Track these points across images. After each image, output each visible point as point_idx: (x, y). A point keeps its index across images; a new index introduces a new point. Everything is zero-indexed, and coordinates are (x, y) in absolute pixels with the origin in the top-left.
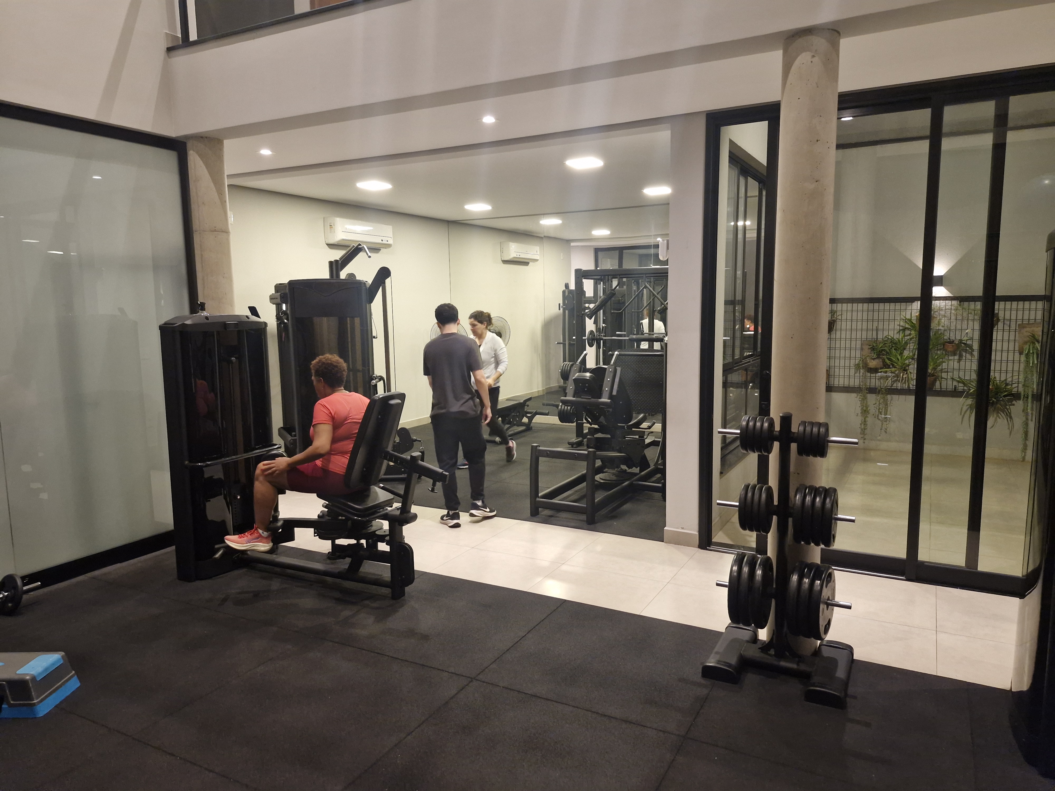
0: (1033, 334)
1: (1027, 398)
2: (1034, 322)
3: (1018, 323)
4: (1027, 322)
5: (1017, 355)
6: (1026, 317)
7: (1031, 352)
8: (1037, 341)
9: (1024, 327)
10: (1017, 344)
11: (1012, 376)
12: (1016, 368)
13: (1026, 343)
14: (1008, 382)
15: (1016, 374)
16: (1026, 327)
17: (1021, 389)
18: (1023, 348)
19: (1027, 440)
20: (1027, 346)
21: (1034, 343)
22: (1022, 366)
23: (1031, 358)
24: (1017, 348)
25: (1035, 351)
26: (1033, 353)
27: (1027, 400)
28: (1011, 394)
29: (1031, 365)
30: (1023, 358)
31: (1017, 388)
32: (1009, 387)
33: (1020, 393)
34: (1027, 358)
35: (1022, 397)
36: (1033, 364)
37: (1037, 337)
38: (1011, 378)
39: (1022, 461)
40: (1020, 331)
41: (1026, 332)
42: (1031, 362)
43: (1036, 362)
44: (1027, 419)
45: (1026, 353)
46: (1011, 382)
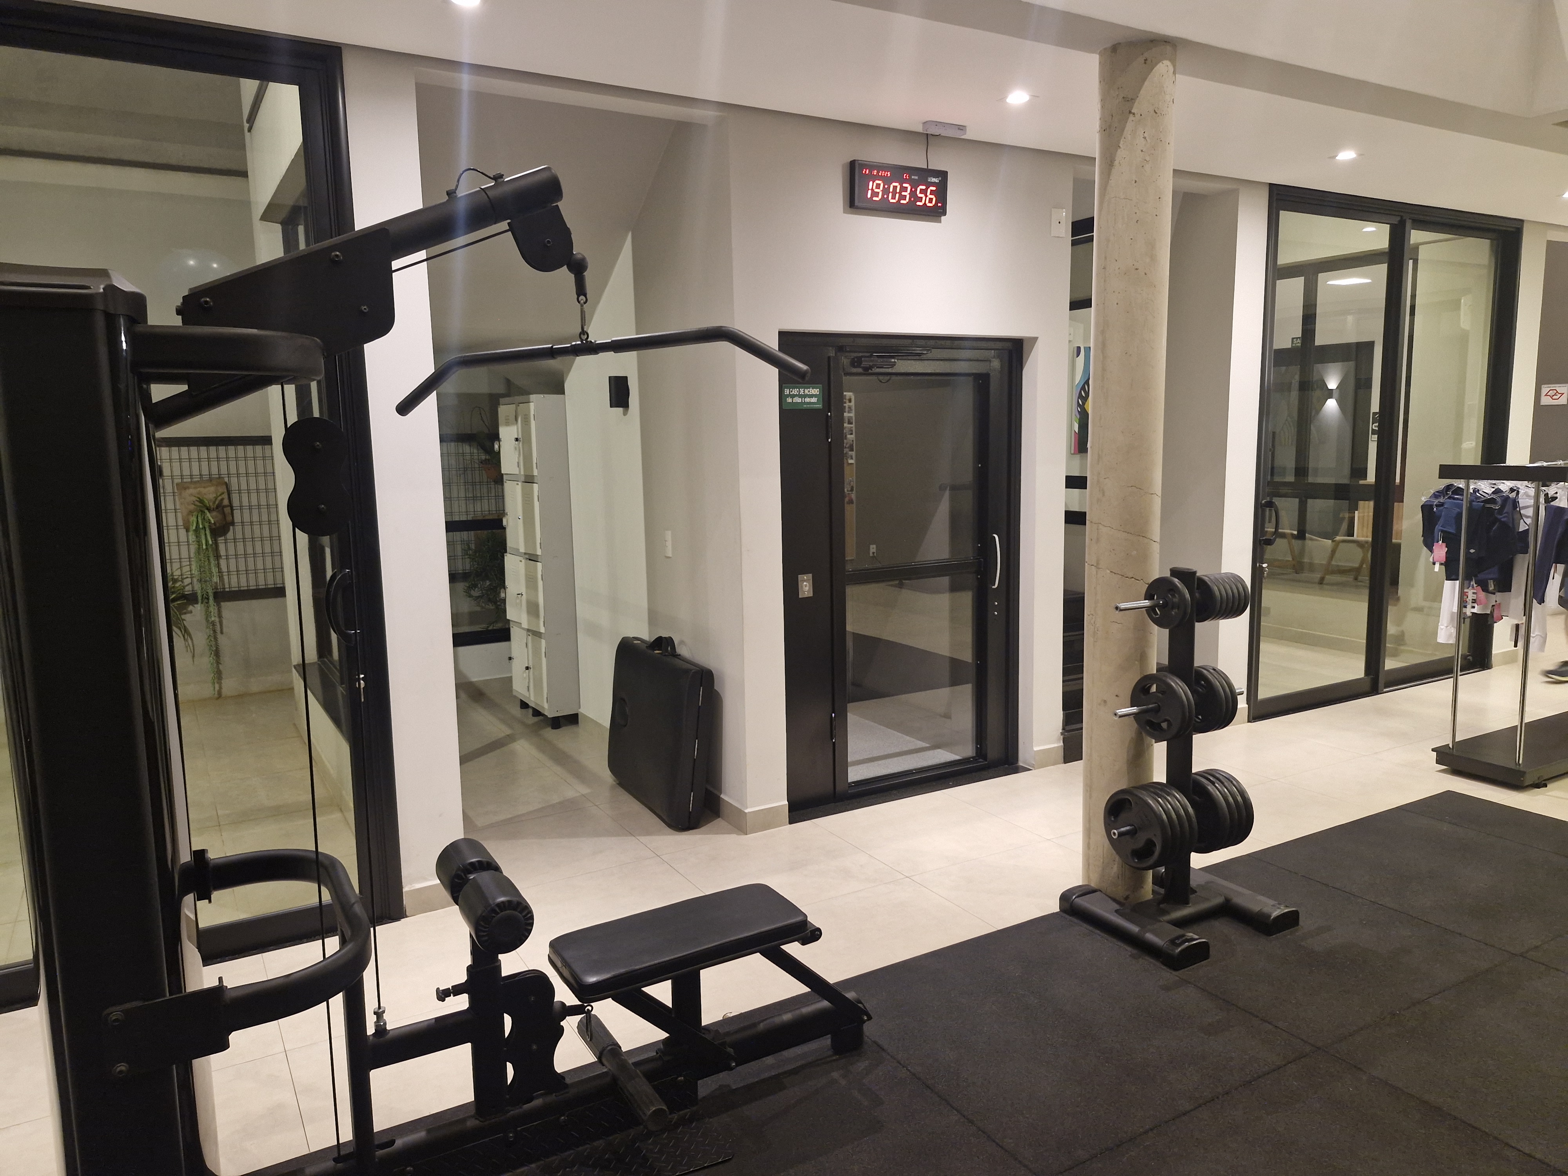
0: (199, 498)
1: (208, 599)
2: (199, 479)
3: (176, 481)
4: (190, 480)
5: (182, 532)
6: (186, 472)
7: (201, 526)
8: (207, 509)
9: (185, 489)
10: (179, 515)
11: (181, 567)
12: (185, 554)
13: (191, 512)
14: (175, 577)
15: (185, 563)
16: (188, 488)
17: (197, 587)
18: (189, 521)
19: (220, 664)
20: (193, 519)
21: (203, 512)
22: (193, 548)
23: (203, 537)
24: (180, 523)
25: (207, 525)
26: (205, 528)
27: (207, 603)
28: (184, 597)
29: (204, 547)
30: (192, 537)
31: (191, 585)
32: (177, 585)
33: (196, 593)
34: (197, 537)
35: (200, 598)
36: (206, 545)
37: (207, 502)
38: (179, 570)
39: (218, 699)
40: (180, 494)
41: (190, 494)
42: (204, 542)
43: (210, 542)
44: (215, 631)
45: (194, 528)
46: (180, 577)
